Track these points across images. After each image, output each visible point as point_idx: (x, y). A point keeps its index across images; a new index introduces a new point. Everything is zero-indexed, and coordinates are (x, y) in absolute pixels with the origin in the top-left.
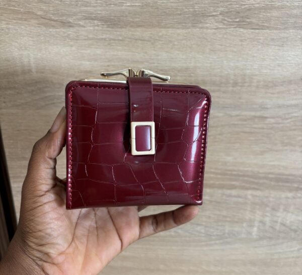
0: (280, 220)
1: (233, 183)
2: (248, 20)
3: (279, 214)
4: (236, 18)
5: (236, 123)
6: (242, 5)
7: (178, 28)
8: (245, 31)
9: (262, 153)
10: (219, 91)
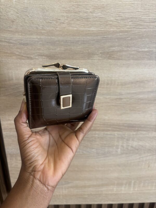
0: (130, 145)
1: (109, 128)
2: (112, 56)
3: (130, 142)
4: (107, 55)
5: (108, 101)
6: (110, 50)
7: (82, 60)
8: (111, 61)
9: (121, 114)
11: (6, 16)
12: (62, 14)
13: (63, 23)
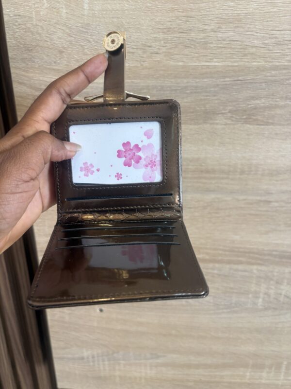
0: (284, 292)
1: (240, 259)
2: (254, 118)
3: (282, 287)
4: (243, 116)
5: (243, 206)
6: (249, 105)
7: (191, 124)
8: (251, 127)
9: (267, 233)
10: (227, 178)
11: (49, 41)
12: (155, 36)
13: (157, 53)
